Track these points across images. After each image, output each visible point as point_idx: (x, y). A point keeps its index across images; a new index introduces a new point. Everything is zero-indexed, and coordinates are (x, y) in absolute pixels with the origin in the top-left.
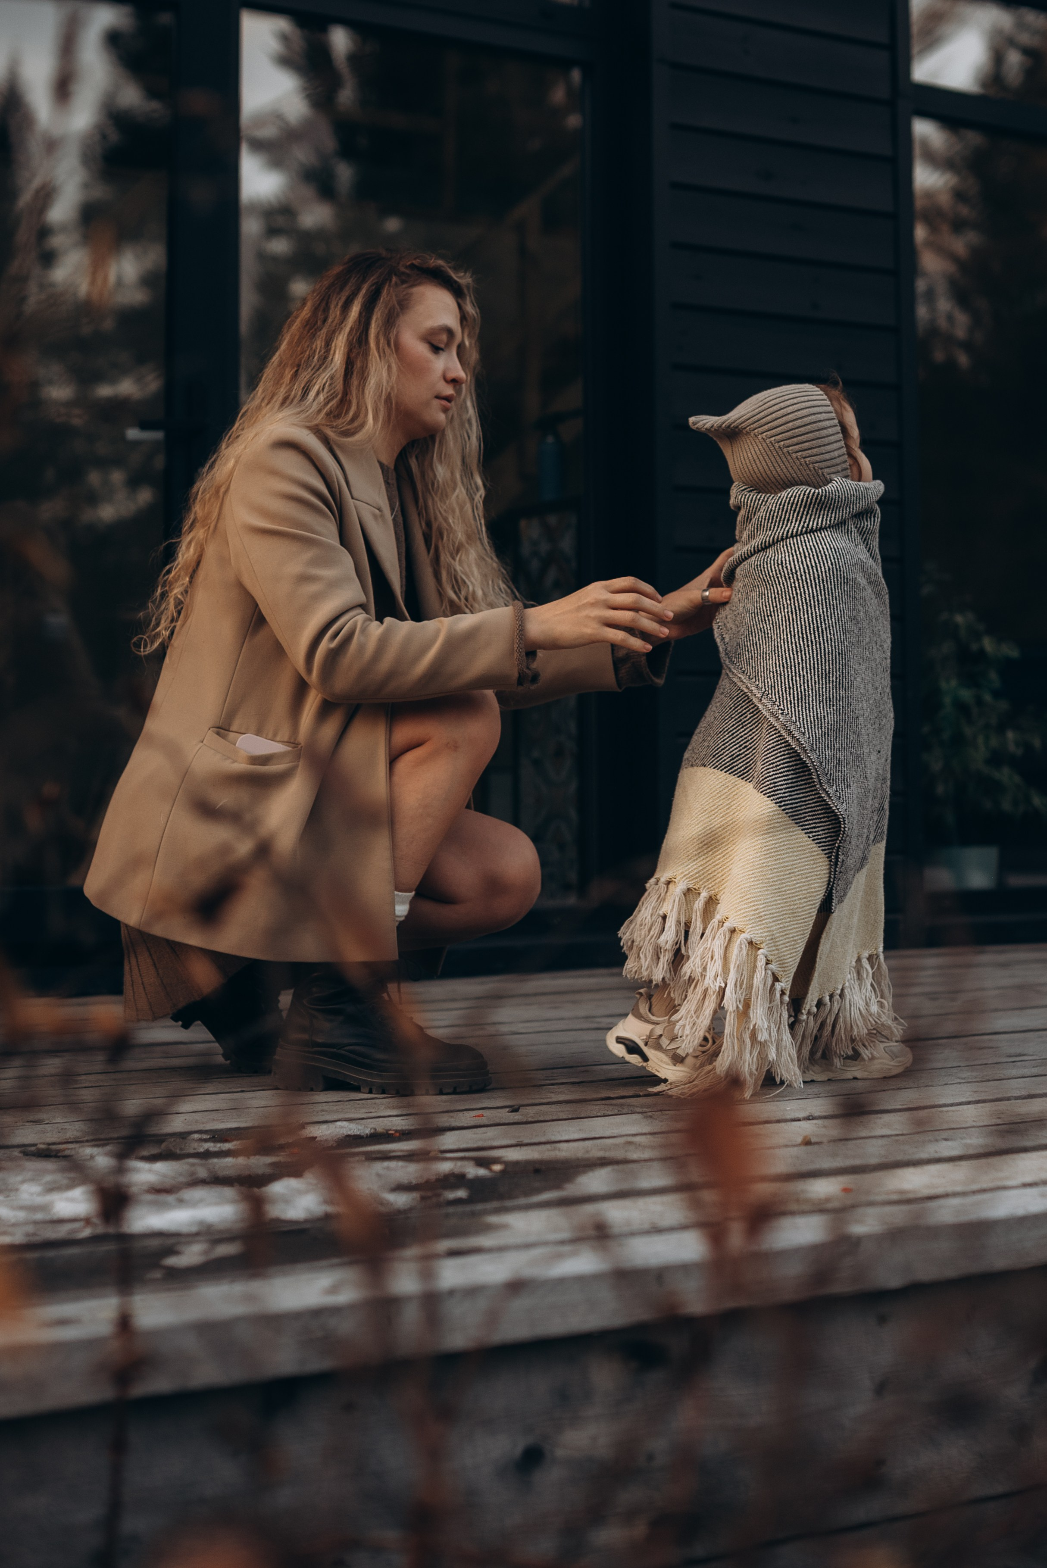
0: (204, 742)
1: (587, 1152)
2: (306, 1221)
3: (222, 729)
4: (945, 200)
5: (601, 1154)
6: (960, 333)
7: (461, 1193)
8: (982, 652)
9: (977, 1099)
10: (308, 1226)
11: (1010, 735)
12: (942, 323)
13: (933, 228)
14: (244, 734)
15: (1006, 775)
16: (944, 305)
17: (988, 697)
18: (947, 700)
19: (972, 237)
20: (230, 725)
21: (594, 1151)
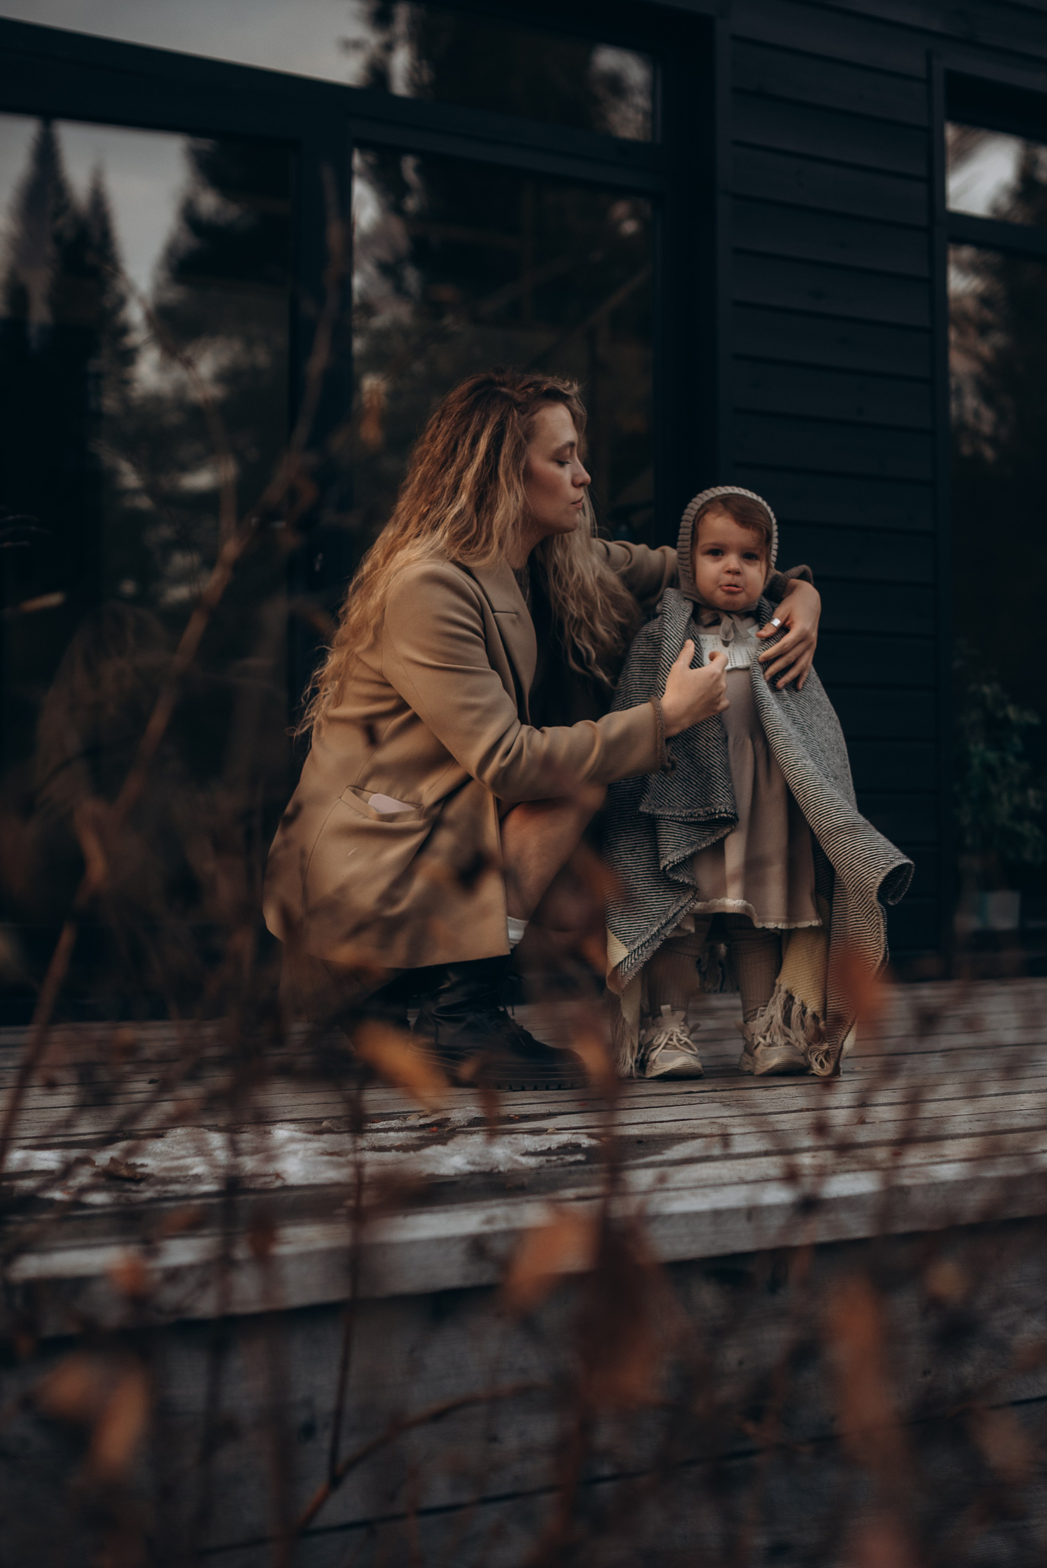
0: (342, 798)
1: (679, 1129)
2: (456, 1175)
3: (358, 789)
4: (970, 305)
5: (690, 1131)
6: (986, 428)
7: (580, 1157)
8: (1006, 719)
9: (1004, 1092)
10: (458, 1179)
11: (1031, 793)
12: (969, 418)
13: (962, 333)
14: (376, 793)
15: (1026, 828)
16: (971, 402)
17: (1011, 759)
18: (976, 762)
19: (998, 339)
20: (365, 785)
21: (685, 1128)
